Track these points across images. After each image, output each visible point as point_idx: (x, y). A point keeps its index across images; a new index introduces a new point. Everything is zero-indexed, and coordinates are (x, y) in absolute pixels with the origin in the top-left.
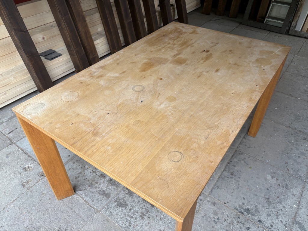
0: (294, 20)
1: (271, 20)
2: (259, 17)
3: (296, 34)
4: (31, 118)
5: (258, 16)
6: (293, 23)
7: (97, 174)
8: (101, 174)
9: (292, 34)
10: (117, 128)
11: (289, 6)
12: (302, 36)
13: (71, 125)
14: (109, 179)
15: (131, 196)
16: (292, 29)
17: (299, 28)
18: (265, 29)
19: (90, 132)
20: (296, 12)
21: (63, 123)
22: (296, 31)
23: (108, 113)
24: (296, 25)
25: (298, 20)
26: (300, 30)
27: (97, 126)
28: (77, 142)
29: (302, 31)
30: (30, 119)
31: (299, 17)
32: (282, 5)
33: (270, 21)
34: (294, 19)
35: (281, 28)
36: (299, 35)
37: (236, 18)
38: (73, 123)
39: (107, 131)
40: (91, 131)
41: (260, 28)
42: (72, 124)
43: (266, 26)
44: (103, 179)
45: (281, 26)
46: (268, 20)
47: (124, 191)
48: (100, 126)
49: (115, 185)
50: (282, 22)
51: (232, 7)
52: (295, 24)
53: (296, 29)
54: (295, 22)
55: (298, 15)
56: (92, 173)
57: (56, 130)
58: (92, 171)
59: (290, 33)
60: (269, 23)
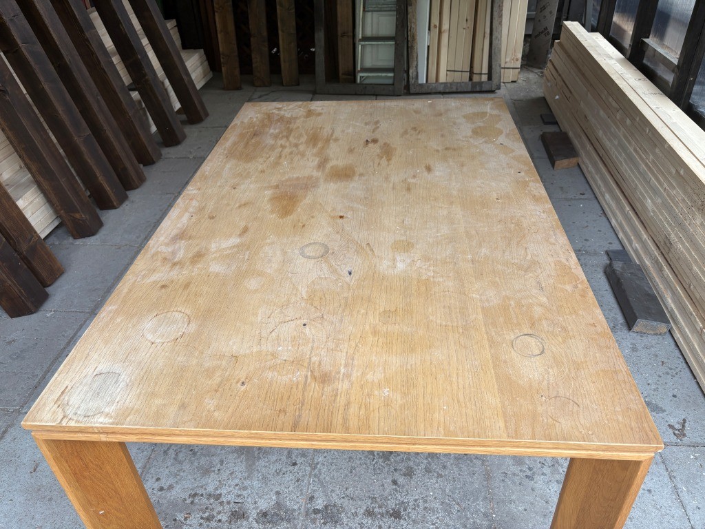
0: (411, 65)
1: (370, 74)
2: (343, 74)
3: (423, 91)
4: (111, 421)
5: (340, 74)
6: (411, 71)
7: (220, 521)
8: (232, 514)
9: (417, 92)
10: (357, 346)
11: (394, 43)
12: (434, 91)
13: (243, 388)
14: (258, 514)
15: (336, 522)
16: (413, 82)
17: (422, 80)
18: (365, 95)
19: (309, 380)
20: (409, 50)
21: (216, 391)
22: (422, 85)
23: (305, 325)
24: (417, 73)
25: (417, 65)
26: (425, 82)
27: (307, 361)
28: (300, 416)
29: (429, 82)
30: (111, 424)
31: (417, 58)
32: (380, 43)
33: (367, 77)
34: (410, 63)
35: (393, 84)
36: (429, 91)
37: (298, 85)
38: (243, 380)
39: (343, 362)
40: (306, 377)
41: (356, 94)
42: (243, 383)
43: (366, 87)
44: (245, 523)
45: (390, 81)
46: (363, 77)
47: (314, 521)
48: (314, 359)
49: (282, 520)
50: (391, 75)
51: (282, 66)
52: (415, 73)
53: (420, 82)
54: (414, 68)
55: (415, 55)
56: (205, 524)
57: (216, 414)
58: (202, 518)
59: (412, 91)
60: (367, 82)
